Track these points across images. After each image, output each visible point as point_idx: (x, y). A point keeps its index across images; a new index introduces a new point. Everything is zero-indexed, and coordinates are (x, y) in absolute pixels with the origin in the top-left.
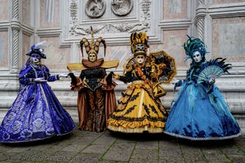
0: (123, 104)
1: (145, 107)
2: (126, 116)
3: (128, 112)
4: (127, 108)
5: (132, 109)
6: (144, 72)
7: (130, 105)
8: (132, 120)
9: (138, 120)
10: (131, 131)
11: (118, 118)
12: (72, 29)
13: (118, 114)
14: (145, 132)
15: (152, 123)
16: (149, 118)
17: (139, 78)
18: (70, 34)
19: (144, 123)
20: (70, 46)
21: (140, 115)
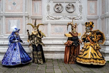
0: (82, 52)
1: (92, 54)
2: (84, 57)
3: (84, 55)
4: (84, 54)
5: (86, 54)
6: (91, 39)
7: (85, 53)
8: (86, 59)
9: (88, 59)
10: (86, 63)
11: (80, 58)
12: (48, 17)
13: (80, 56)
14: (91, 64)
15: (95, 61)
16: (93, 59)
17: (89, 41)
18: (47, 19)
19: (91, 60)
20: (47, 25)
21: (89, 57)
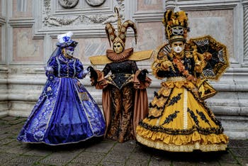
3: (168, 120)
13: (153, 123)
15: (204, 138)
21: (186, 127)
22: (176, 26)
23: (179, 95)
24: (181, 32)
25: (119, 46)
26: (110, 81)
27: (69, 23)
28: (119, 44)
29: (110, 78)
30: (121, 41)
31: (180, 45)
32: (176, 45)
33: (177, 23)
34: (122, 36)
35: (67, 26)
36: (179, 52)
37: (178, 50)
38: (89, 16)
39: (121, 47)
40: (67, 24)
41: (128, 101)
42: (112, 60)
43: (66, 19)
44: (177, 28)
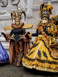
4: (30, 52)
22: (45, 10)
23: (38, 43)
24: (47, 14)
25: (18, 22)
26: (13, 38)
27: (4, 13)
28: (18, 21)
29: (13, 37)
30: (19, 20)
31: (46, 19)
32: (44, 19)
33: (46, 9)
34: (19, 17)
35: (3, 15)
36: (45, 23)
37: (44, 22)
38: (12, 10)
39: (19, 22)
40: (3, 14)
41: (21, 48)
42: (14, 28)
43: (3, 12)
44: (45, 11)
